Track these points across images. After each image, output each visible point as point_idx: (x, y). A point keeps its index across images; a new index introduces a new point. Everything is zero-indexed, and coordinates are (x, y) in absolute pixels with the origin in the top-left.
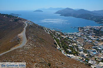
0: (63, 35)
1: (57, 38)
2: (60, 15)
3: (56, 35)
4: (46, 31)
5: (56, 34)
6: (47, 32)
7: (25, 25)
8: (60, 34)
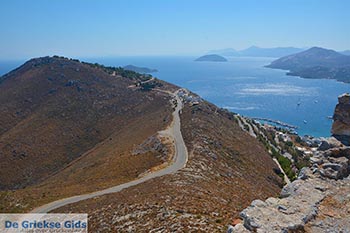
0: (302, 145)
1: (283, 153)
2: (288, 74)
3: (277, 142)
4: (242, 126)
5: (276, 139)
6: (248, 130)
7: (176, 104)
8: (290, 140)
